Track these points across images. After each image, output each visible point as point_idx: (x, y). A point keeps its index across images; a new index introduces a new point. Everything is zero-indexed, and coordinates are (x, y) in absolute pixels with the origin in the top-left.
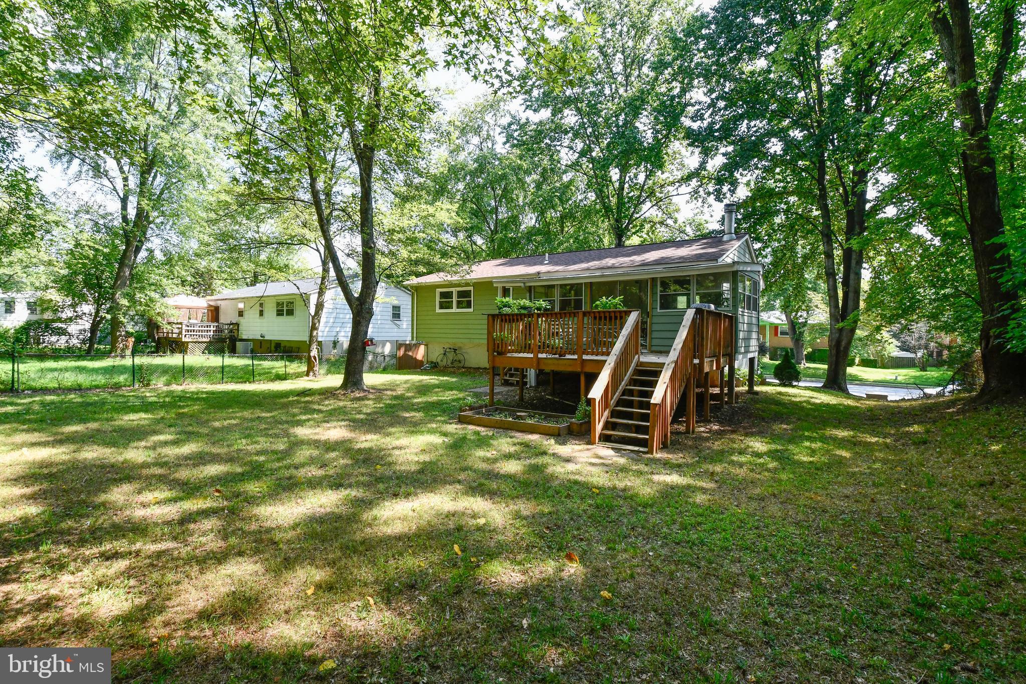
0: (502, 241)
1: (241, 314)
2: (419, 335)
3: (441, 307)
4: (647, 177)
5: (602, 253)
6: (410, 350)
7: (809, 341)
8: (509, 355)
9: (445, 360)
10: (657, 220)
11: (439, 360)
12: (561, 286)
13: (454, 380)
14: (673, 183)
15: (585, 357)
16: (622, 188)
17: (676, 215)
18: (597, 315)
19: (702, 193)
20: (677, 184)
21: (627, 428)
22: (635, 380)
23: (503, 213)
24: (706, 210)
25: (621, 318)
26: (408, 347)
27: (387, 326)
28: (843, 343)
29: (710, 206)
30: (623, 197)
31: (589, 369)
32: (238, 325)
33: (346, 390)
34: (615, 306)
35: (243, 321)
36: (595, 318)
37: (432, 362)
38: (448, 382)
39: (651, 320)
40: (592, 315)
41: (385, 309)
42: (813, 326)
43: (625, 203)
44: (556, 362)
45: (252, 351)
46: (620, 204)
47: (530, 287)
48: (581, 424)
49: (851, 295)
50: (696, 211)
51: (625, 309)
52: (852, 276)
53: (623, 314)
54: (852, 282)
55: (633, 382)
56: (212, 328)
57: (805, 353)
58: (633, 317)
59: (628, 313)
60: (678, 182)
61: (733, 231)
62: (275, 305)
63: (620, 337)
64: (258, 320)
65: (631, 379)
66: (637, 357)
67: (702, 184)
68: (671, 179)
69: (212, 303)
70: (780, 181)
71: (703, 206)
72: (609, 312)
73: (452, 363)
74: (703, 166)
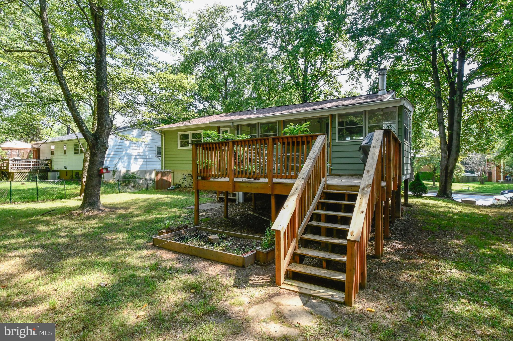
0: (230, 104)
1: (53, 153)
2: (166, 165)
3: (181, 145)
4: (322, 62)
5: (294, 106)
6: (165, 175)
7: (417, 167)
8: (212, 179)
9: (185, 183)
10: (329, 92)
11: (181, 183)
12: (261, 124)
13: (185, 198)
14: (338, 68)
15: (275, 180)
16: (306, 71)
17: (340, 89)
18: (286, 141)
19: (356, 75)
20: (341, 69)
21: (318, 263)
22: (323, 204)
23: (231, 87)
24: (358, 86)
25: (308, 142)
26: (164, 174)
27: (154, 160)
28: (450, 168)
29: (361, 83)
30: (307, 77)
31: (278, 192)
32: (51, 160)
33: (83, 210)
34: (302, 132)
35: (54, 158)
36: (284, 143)
37: (177, 184)
38: (177, 201)
39: (331, 149)
40: (281, 141)
41: (151, 149)
42: (419, 158)
43: (308, 80)
44: (249, 185)
45: (59, 178)
46: (306, 81)
47: (238, 126)
48: (268, 253)
49: (455, 136)
50: (352, 87)
51: (312, 134)
52: (455, 124)
53: (310, 139)
54: (455, 128)
55: (321, 206)
56: (31, 163)
57: (414, 174)
58: (320, 141)
59: (314, 137)
60: (342, 67)
61: (385, 88)
62: (73, 146)
63: (308, 160)
64: (63, 157)
65: (319, 203)
66: (323, 180)
67: (356, 69)
68: (337, 65)
69: (35, 146)
70: (405, 65)
71: (356, 84)
72: (297, 137)
73: (190, 185)
74: (356, 57)
